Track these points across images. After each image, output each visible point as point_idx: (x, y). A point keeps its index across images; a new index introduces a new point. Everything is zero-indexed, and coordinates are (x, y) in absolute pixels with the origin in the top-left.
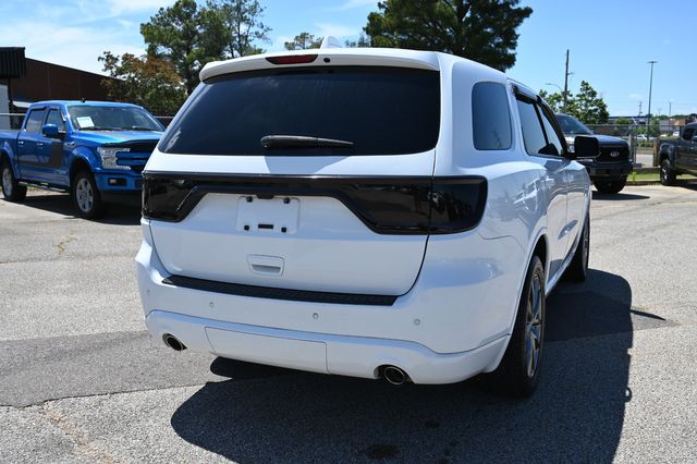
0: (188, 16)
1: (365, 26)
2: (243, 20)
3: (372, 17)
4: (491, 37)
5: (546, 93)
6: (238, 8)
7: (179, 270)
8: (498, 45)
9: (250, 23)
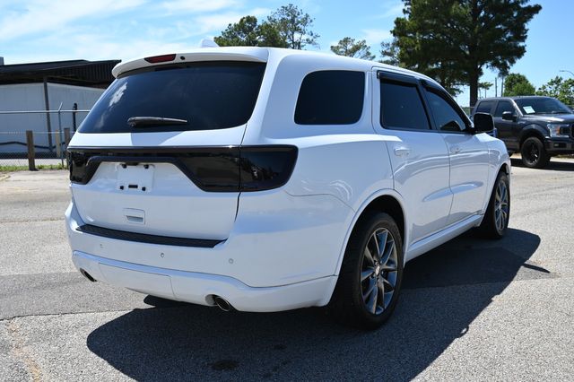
0: (251, 29)
1: (393, 29)
2: (297, 29)
3: (398, 22)
4: (503, 32)
5: (561, 79)
6: (292, 21)
7: (92, 220)
8: (509, 39)
9: (302, 33)
